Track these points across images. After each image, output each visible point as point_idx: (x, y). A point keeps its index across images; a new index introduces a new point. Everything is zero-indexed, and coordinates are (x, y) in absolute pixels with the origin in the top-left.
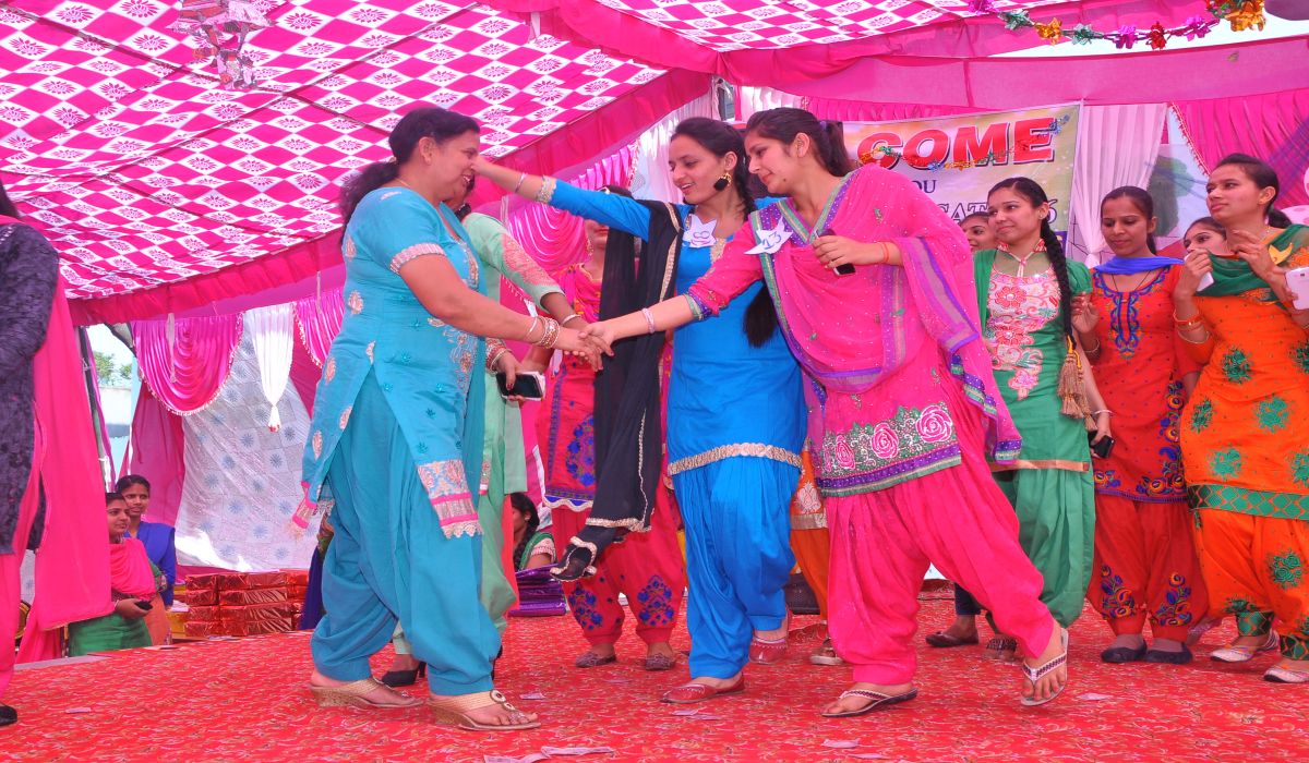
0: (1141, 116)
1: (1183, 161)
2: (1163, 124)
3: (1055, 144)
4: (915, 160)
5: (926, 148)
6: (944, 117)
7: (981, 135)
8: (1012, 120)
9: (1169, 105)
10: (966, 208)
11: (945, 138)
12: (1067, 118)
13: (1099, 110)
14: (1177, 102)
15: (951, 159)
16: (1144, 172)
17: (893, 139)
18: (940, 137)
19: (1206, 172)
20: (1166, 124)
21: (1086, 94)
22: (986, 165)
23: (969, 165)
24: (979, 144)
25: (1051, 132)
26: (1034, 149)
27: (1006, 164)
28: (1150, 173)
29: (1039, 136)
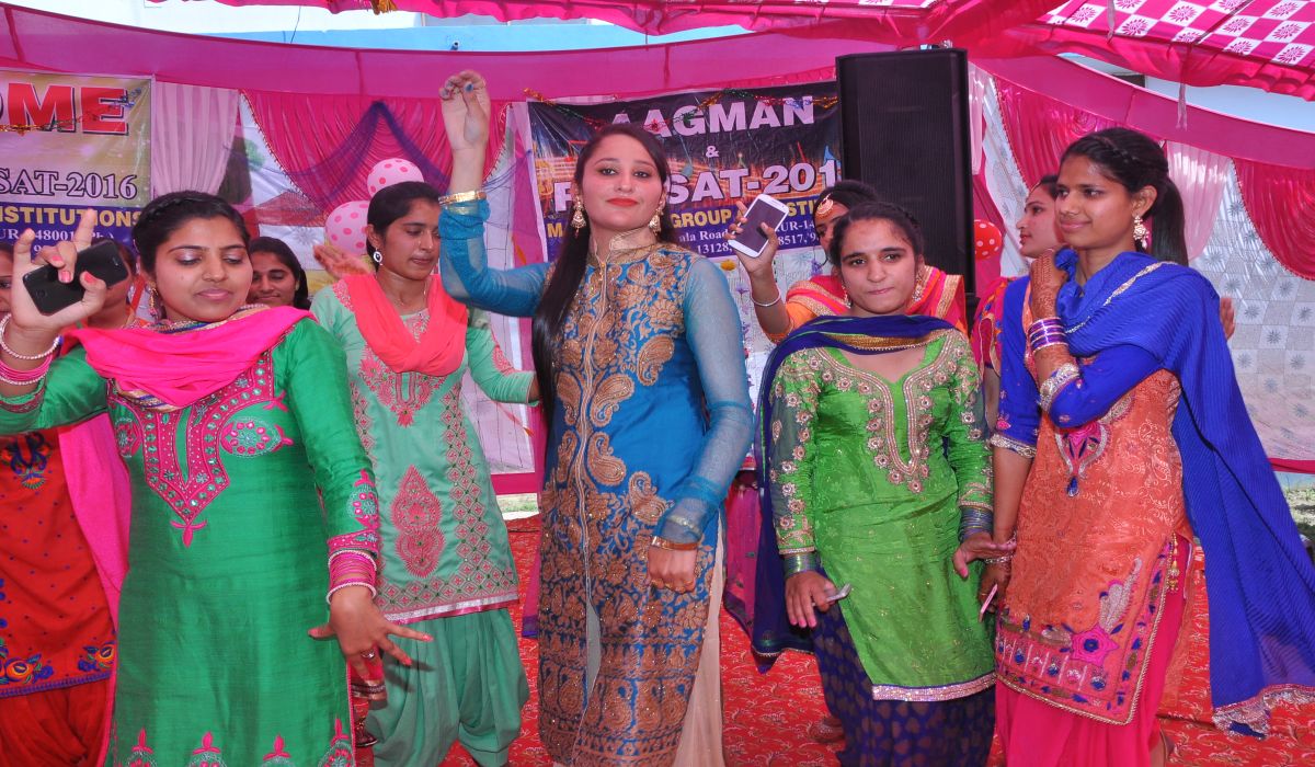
0: (215, 99)
1: (254, 142)
2: (236, 110)
3: (127, 116)
7: (41, 95)
8: (78, 84)
9: (241, 92)
10: (32, 176)
12: (139, 92)
13: (171, 87)
14: (248, 91)
15: (5, 118)
19: (277, 160)
20: (239, 108)
21: (156, 70)
22: (50, 130)
23: (29, 129)
24: (40, 108)
25: (123, 105)
26: (105, 120)
27: (74, 131)
28: (228, 156)
29: (110, 106)
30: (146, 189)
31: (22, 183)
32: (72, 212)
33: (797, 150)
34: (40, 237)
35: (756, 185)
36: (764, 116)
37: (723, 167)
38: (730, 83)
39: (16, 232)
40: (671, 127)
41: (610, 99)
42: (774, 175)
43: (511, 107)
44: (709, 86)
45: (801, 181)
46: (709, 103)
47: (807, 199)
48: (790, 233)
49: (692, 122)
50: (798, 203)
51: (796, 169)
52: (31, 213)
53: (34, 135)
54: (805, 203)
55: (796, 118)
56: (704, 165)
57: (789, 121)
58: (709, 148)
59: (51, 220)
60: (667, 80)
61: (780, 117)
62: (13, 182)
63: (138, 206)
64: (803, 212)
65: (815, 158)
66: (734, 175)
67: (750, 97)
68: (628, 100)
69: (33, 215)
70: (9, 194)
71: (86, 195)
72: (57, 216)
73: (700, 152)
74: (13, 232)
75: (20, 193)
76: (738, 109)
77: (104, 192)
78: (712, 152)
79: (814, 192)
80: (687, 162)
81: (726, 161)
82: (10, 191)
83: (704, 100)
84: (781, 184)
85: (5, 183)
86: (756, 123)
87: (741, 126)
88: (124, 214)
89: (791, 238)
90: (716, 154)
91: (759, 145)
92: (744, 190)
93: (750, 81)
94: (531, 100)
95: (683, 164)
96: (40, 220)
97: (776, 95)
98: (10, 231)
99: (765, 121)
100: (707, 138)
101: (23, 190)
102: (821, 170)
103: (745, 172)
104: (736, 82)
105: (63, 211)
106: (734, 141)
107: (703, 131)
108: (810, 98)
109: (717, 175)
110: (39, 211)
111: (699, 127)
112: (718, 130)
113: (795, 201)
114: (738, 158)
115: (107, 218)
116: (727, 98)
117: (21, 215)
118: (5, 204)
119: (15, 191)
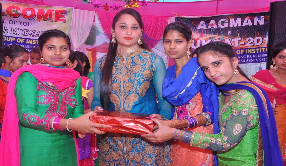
0: (88, 13)
1: (98, 27)
2: (94, 17)
3: (66, 18)
4: (25, 16)
5: (29, 13)
6: (34, 5)
7: (45, 11)
8: (55, 9)
9: (96, 12)
10: (40, 32)
11: (35, 11)
12: (69, 11)
13: (78, 10)
14: (98, 12)
15: (36, 18)
16: (89, 29)
17: (18, 9)
18: (33, 10)
19: (104, 31)
20: (95, 17)
21: (75, 5)
22: (47, 21)
23: (42, 20)
24: (45, 15)
25: (65, 15)
26: (60, 18)
27: (53, 21)
28: (90, 29)
29: (62, 15)
31: (38, 34)
33: (257, 33)
35: (243, 43)
36: (247, 22)
37: (233, 37)
38: (237, 12)
40: (217, 25)
41: (199, 17)
42: (249, 40)
43: (170, 19)
44: (230, 13)
45: (258, 42)
46: (230, 18)
47: (259, 48)
48: (253, 58)
49: (224, 24)
50: (256, 49)
51: (256, 39)
53: (43, 22)
54: (259, 49)
55: (258, 23)
56: (227, 37)
57: (255, 24)
58: (229, 32)
60: (217, 11)
61: (253, 22)
62: (36, 34)
64: (258, 52)
65: (263, 35)
66: (236, 40)
67: (243, 16)
68: (205, 17)
73: (226, 33)
76: (239, 20)
78: (230, 33)
79: (262, 46)
80: (222, 36)
81: (234, 36)
82: (35, 36)
83: (228, 18)
84: (251, 43)
85: (34, 34)
86: (245, 24)
87: (240, 25)
89: (253, 60)
90: (231, 34)
91: (245, 31)
92: (239, 44)
93: (244, 12)
94: (176, 16)
95: (220, 36)
97: (251, 16)
98: (33, 46)
99: (247, 24)
100: (228, 29)
101: (38, 36)
102: (265, 39)
103: (240, 39)
104: (239, 12)
106: (237, 30)
107: (227, 26)
108: (263, 17)
109: (231, 40)
111: (226, 25)
112: (232, 26)
113: (255, 48)
114: (238, 35)
116: (235, 17)
118: (33, 39)
119: (36, 36)
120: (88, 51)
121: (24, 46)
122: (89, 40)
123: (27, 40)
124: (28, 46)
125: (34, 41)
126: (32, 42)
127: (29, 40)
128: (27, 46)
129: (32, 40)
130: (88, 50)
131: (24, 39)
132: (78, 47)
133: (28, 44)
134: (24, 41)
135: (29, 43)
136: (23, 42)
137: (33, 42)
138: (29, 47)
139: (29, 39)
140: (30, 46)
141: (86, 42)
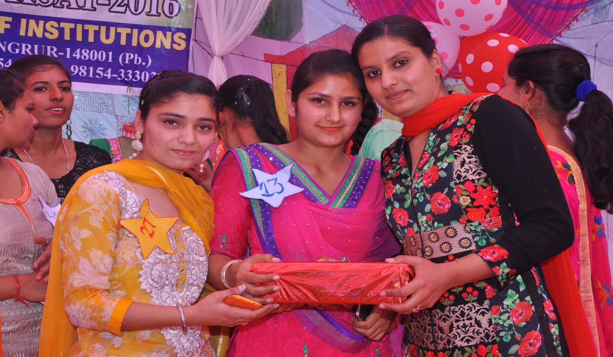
30: (190, 7)
32: (112, 30)
34: (78, 56)
39: (55, 49)
52: (71, 29)
59: (91, 39)
63: (180, 26)
69: (73, 32)
70: (52, 8)
71: (128, 12)
72: (97, 33)
74: (52, 49)
75: (63, 7)
77: (147, 9)
82: (53, 5)
88: (165, 35)
96: (79, 38)
98: (49, 48)
105: (103, 29)
110: (79, 27)
115: (147, 38)
117: (61, 31)
118: (47, 19)
119: (58, 5)
120: (272, 63)
121: (12, 45)
122: (274, 19)
123: (24, 21)
124: (30, 47)
125: (52, 26)
126: (45, 30)
127: (32, 22)
128: (24, 45)
129: (41, 23)
130: (270, 59)
131: (10, 19)
132: (230, 50)
133: (26, 39)
134: (8, 26)
135: (30, 34)
136: (6, 29)
137: (47, 32)
138: (32, 50)
139: (28, 17)
140: (36, 47)
141: (260, 25)
